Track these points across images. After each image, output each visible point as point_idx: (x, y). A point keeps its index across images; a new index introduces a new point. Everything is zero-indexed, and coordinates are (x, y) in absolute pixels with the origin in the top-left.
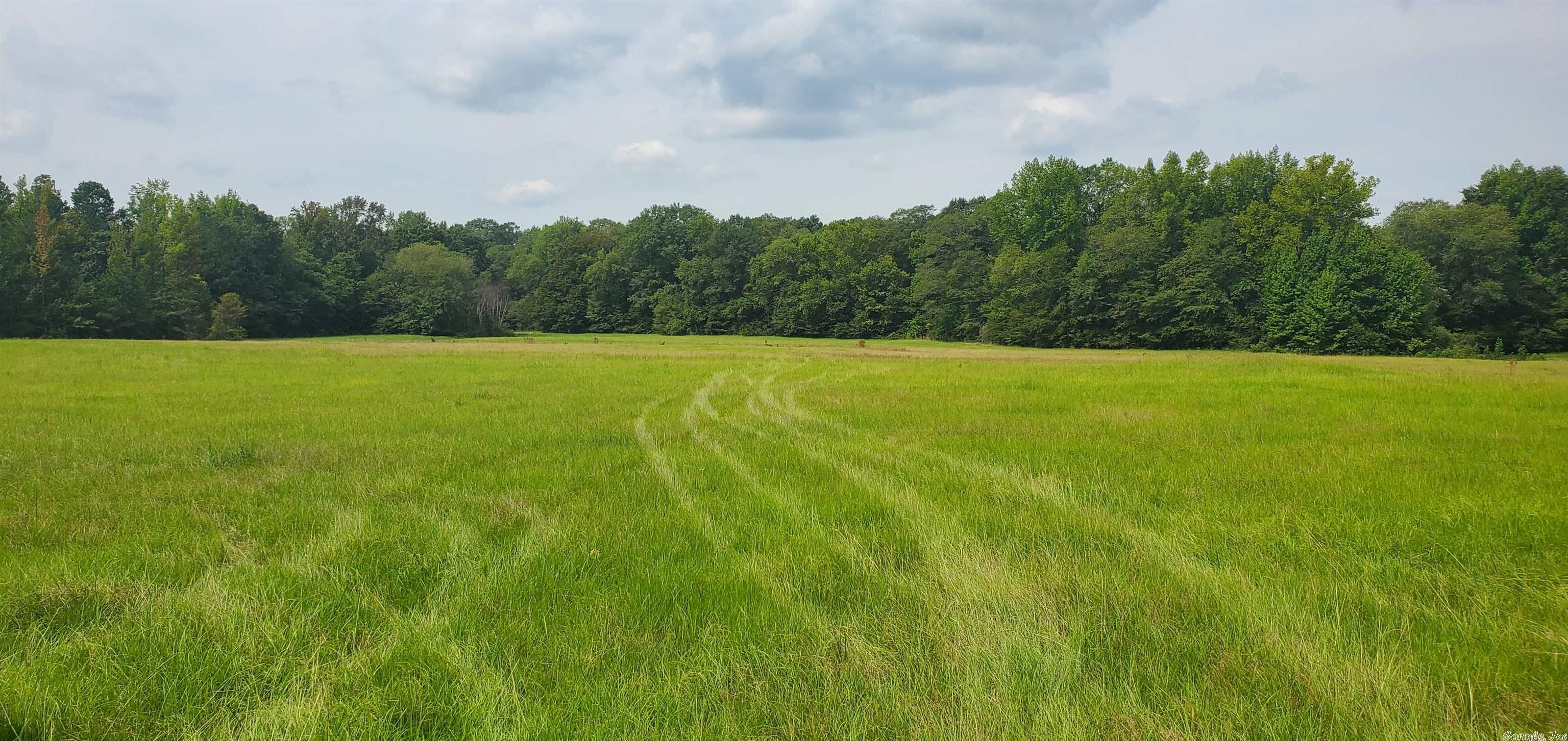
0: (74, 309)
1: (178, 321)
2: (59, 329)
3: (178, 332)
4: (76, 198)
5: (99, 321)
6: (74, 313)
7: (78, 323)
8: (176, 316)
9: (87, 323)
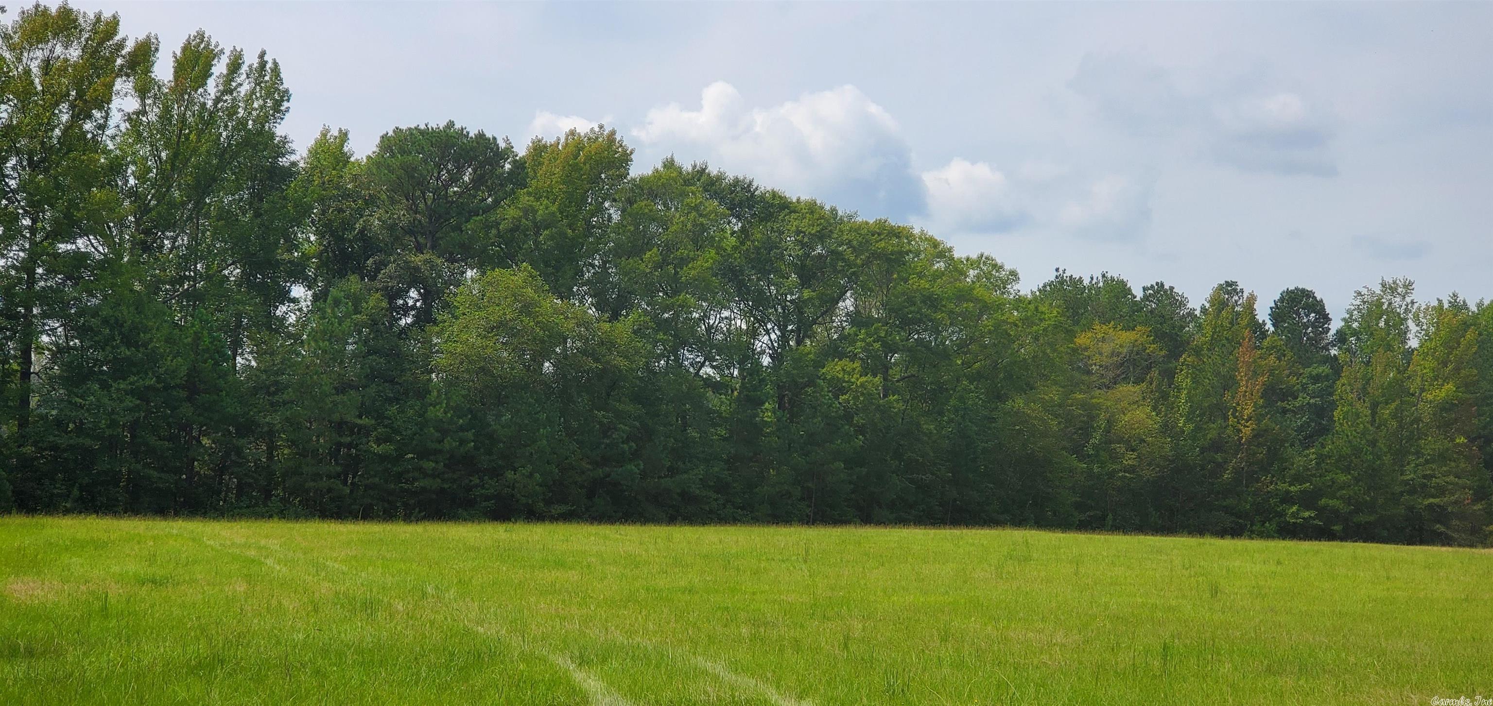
0: (1288, 492)
1: (1440, 514)
2: (1267, 524)
3: (1441, 533)
4: (1277, 315)
5: (1321, 511)
6: (1288, 499)
7: (1293, 515)
8: (1439, 506)
9: (1307, 514)
